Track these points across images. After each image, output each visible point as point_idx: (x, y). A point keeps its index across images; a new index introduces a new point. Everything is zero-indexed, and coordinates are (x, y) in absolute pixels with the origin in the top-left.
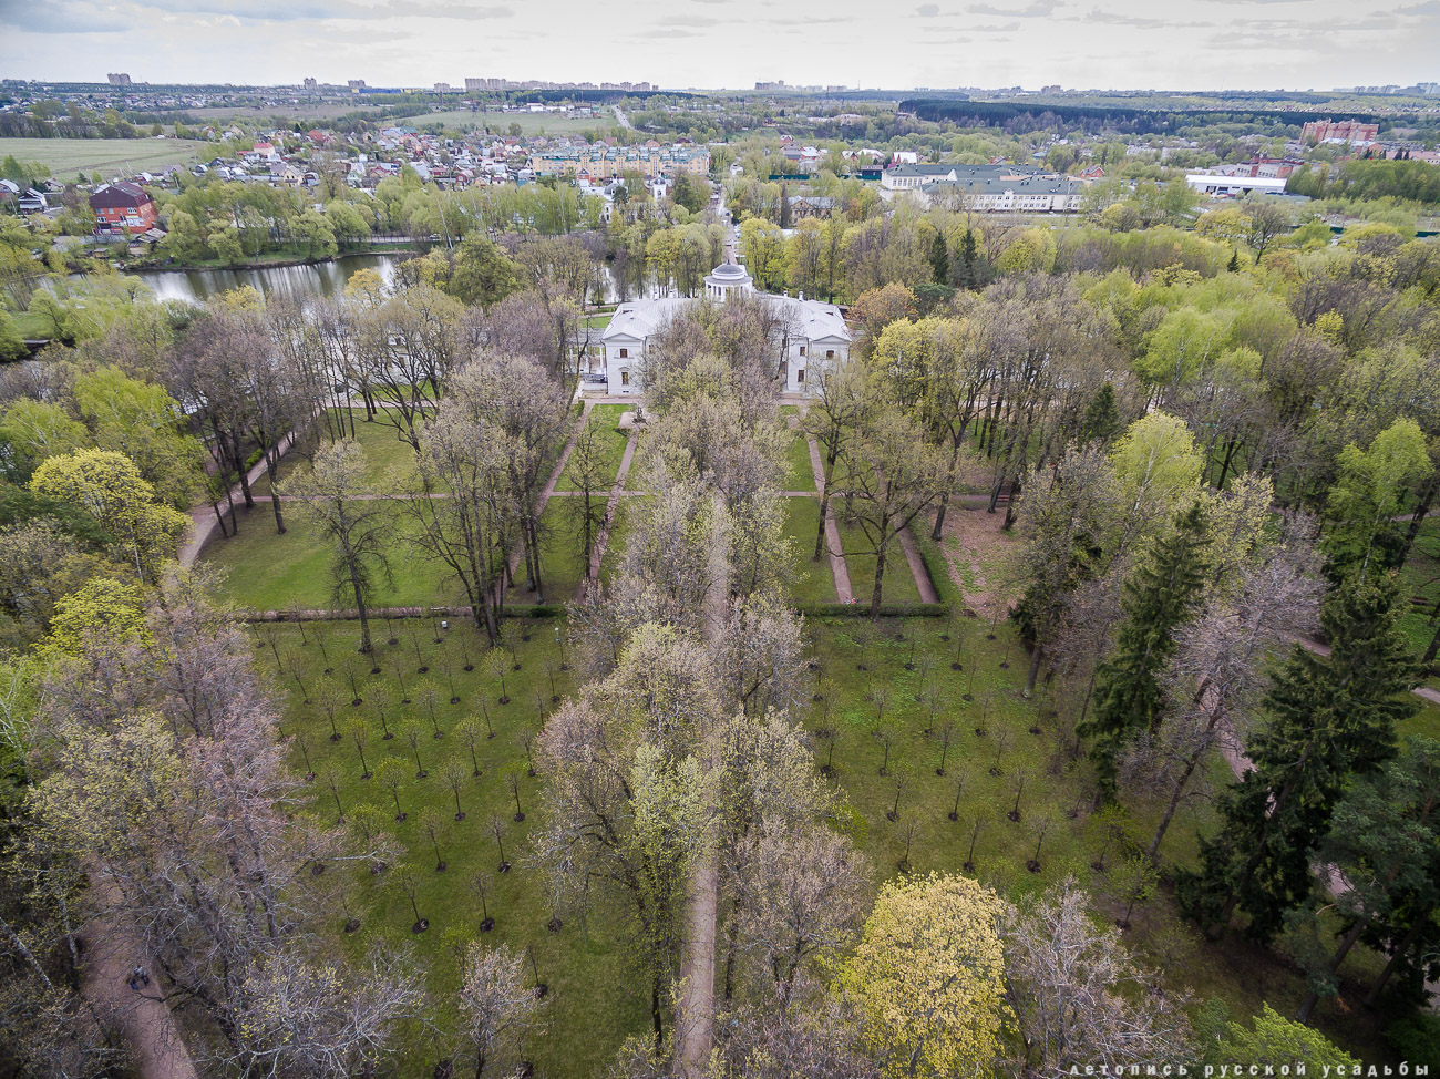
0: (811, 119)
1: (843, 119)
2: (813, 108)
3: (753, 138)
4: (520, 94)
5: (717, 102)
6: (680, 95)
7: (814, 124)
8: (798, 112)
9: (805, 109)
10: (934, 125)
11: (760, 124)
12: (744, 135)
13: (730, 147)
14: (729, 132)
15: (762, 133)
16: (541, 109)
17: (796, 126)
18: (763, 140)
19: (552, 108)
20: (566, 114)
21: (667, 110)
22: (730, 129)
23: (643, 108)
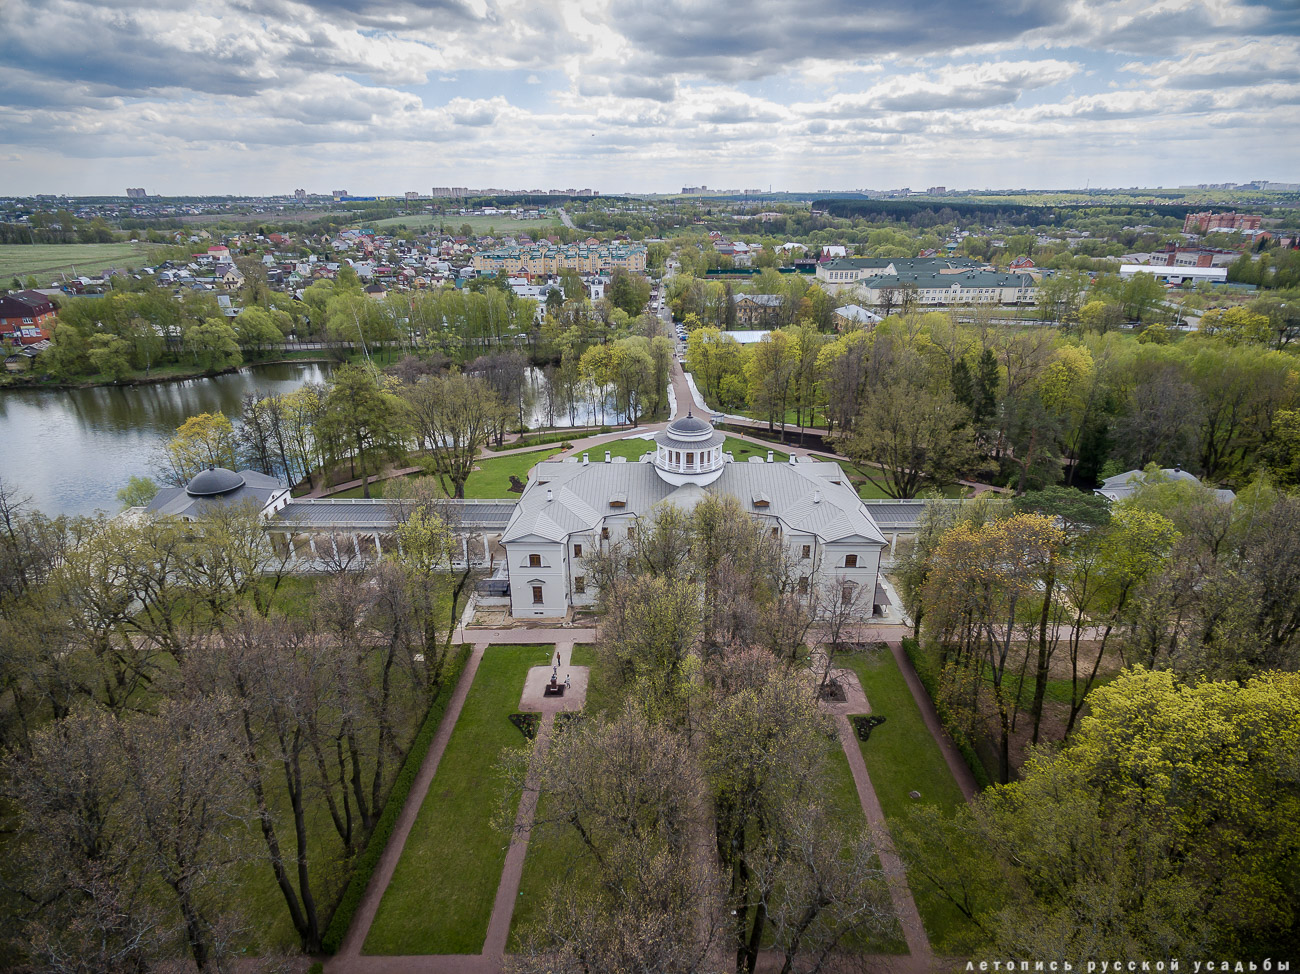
0: (735, 217)
1: (764, 216)
2: (736, 208)
3: (685, 235)
4: (477, 200)
5: (650, 204)
6: (618, 199)
7: (739, 221)
8: (723, 211)
9: (729, 209)
10: (847, 221)
11: (690, 222)
12: (676, 233)
13: (664, 242)
14: (661, 229)
15: (693, 230)
16: (494, 212)
17: (723, 223)
18: (694, 236)
19: (503, 211)
20: (515, 216)
21: (606, 211)
22: (663, 227)
23: (585, 210)
